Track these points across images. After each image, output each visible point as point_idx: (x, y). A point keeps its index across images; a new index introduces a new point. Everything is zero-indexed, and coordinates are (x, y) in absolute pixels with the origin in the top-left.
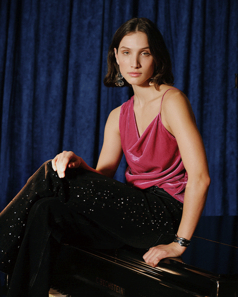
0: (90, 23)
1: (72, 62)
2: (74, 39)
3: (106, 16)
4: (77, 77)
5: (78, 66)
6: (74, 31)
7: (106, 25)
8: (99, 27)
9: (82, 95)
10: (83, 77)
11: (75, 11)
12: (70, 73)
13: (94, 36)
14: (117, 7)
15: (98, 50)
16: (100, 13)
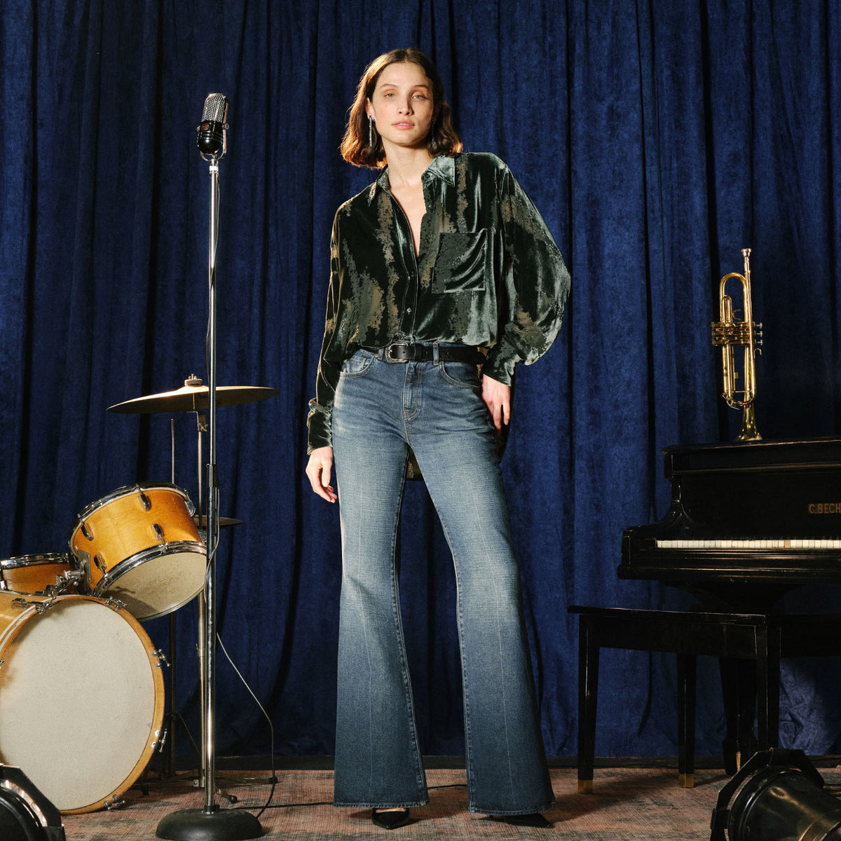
0: (611, 109)
1: (579, 194)
2: (579, 147)
3: (647, 92)
4: (594, 226)
5: (593, 202)
6: (580, 127)
7: (648, 110)
8: (635, 116)
9: (607, 264)
10: (607, 226)
11: (578, 86)
12: (578, 220)
13: (626, 136)
14: (666, 73)
15: (637, 165)
16: (636, 87)
